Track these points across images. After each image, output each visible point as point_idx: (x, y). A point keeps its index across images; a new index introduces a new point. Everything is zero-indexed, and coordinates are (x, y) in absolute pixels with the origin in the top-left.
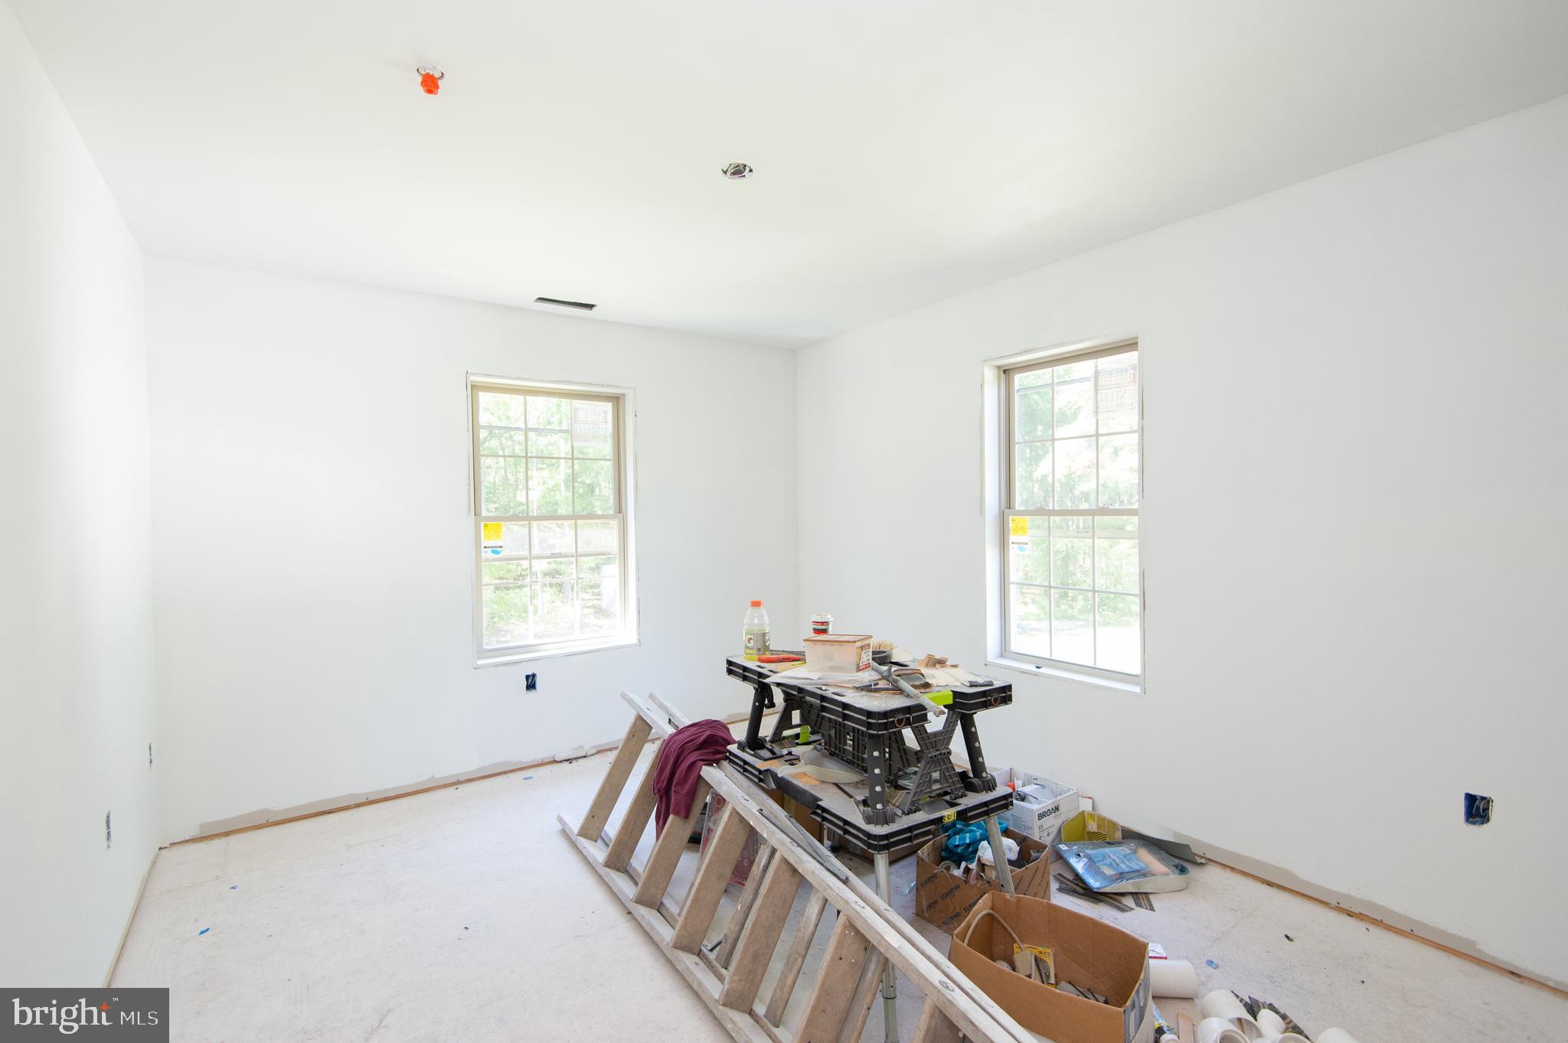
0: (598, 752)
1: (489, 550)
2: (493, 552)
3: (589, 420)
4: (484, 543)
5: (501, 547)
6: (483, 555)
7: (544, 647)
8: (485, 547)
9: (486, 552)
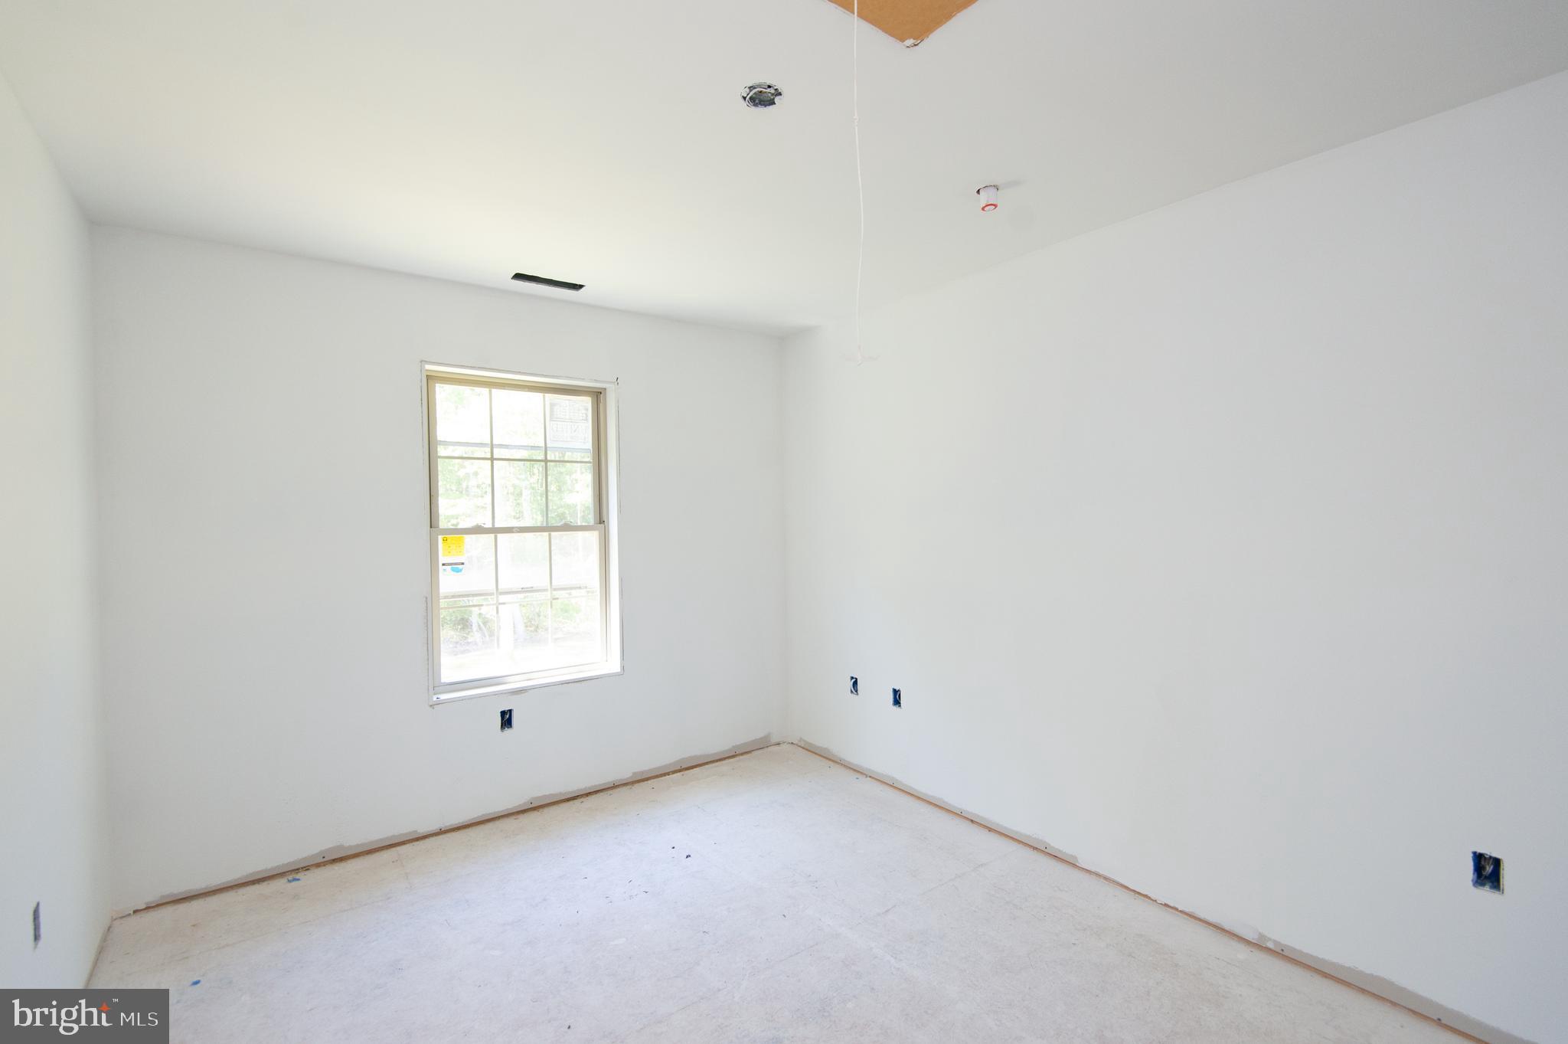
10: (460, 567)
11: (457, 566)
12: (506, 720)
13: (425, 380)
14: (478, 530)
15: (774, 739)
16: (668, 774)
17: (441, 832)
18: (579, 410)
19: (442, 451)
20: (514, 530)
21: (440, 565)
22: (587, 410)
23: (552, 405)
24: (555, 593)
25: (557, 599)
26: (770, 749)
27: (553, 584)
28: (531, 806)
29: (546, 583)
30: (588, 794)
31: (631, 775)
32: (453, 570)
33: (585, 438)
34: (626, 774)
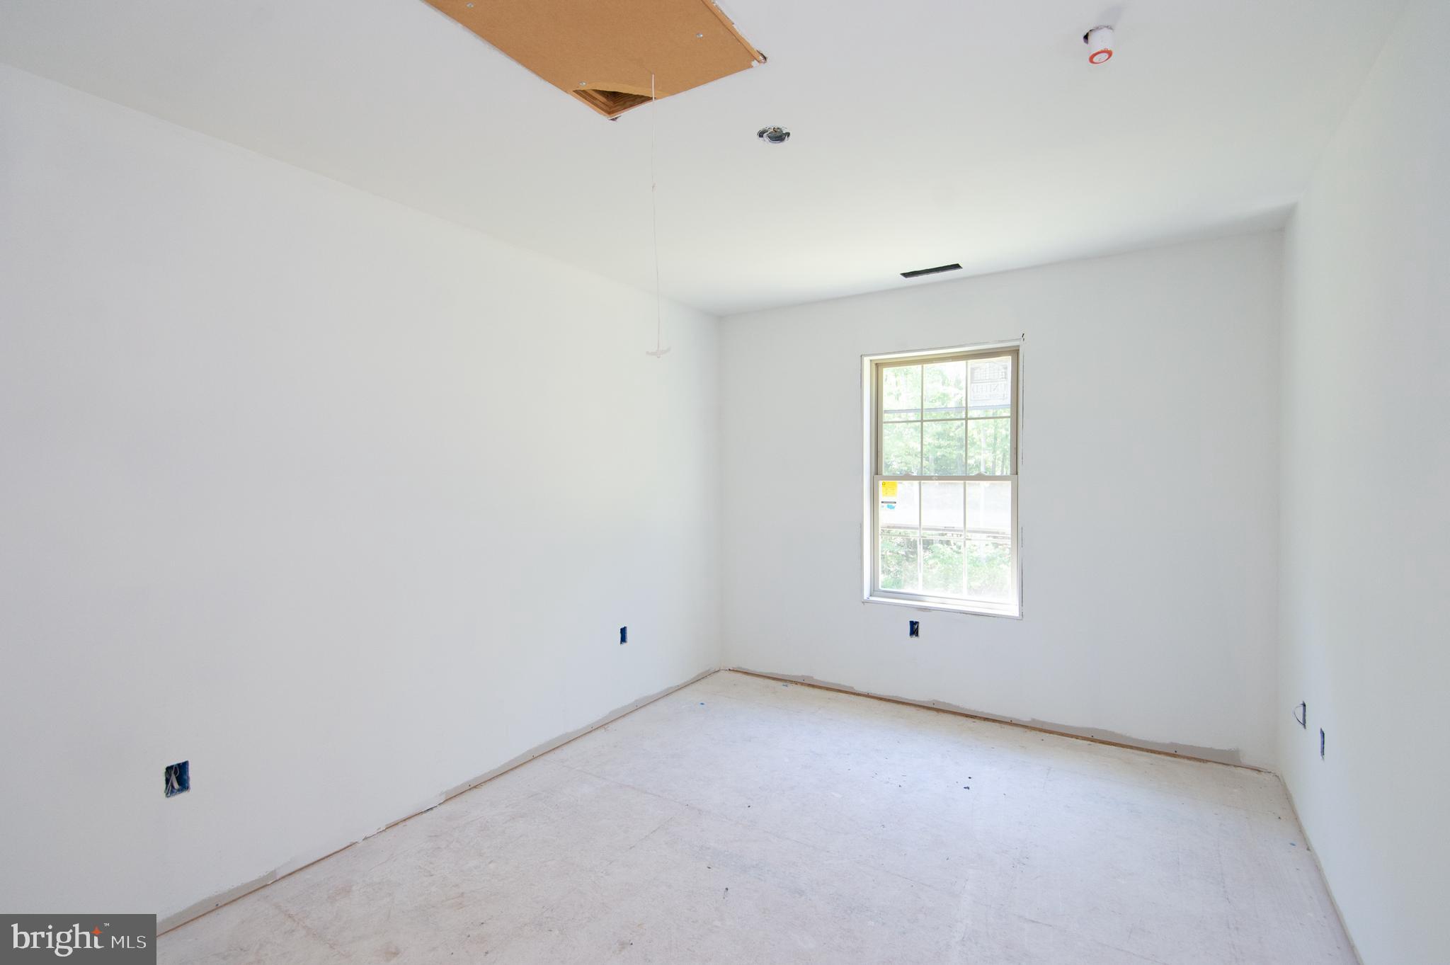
10: (894, 505)
11: (891, 504)
12: (914, 629)
13: (874, 366)
14: (907, 477)
15: (1246, 760)
16: (1077, 737)
17: (868, 696)
18: (999, 370)
19: (886, 417)
20: (933, 478)
21: (880, 502)
22: (1006, 368)
23: (973, 369)
24: (969, 534)
25: (970, 539)
26: (1239, 770)
27: (967, 526)
28: (932, 706)
29: (960, 525)
30: (986, 719)
31: (1030, 720)
32: (888, 506)
33: (1004, 395)
34: (1025, 717)
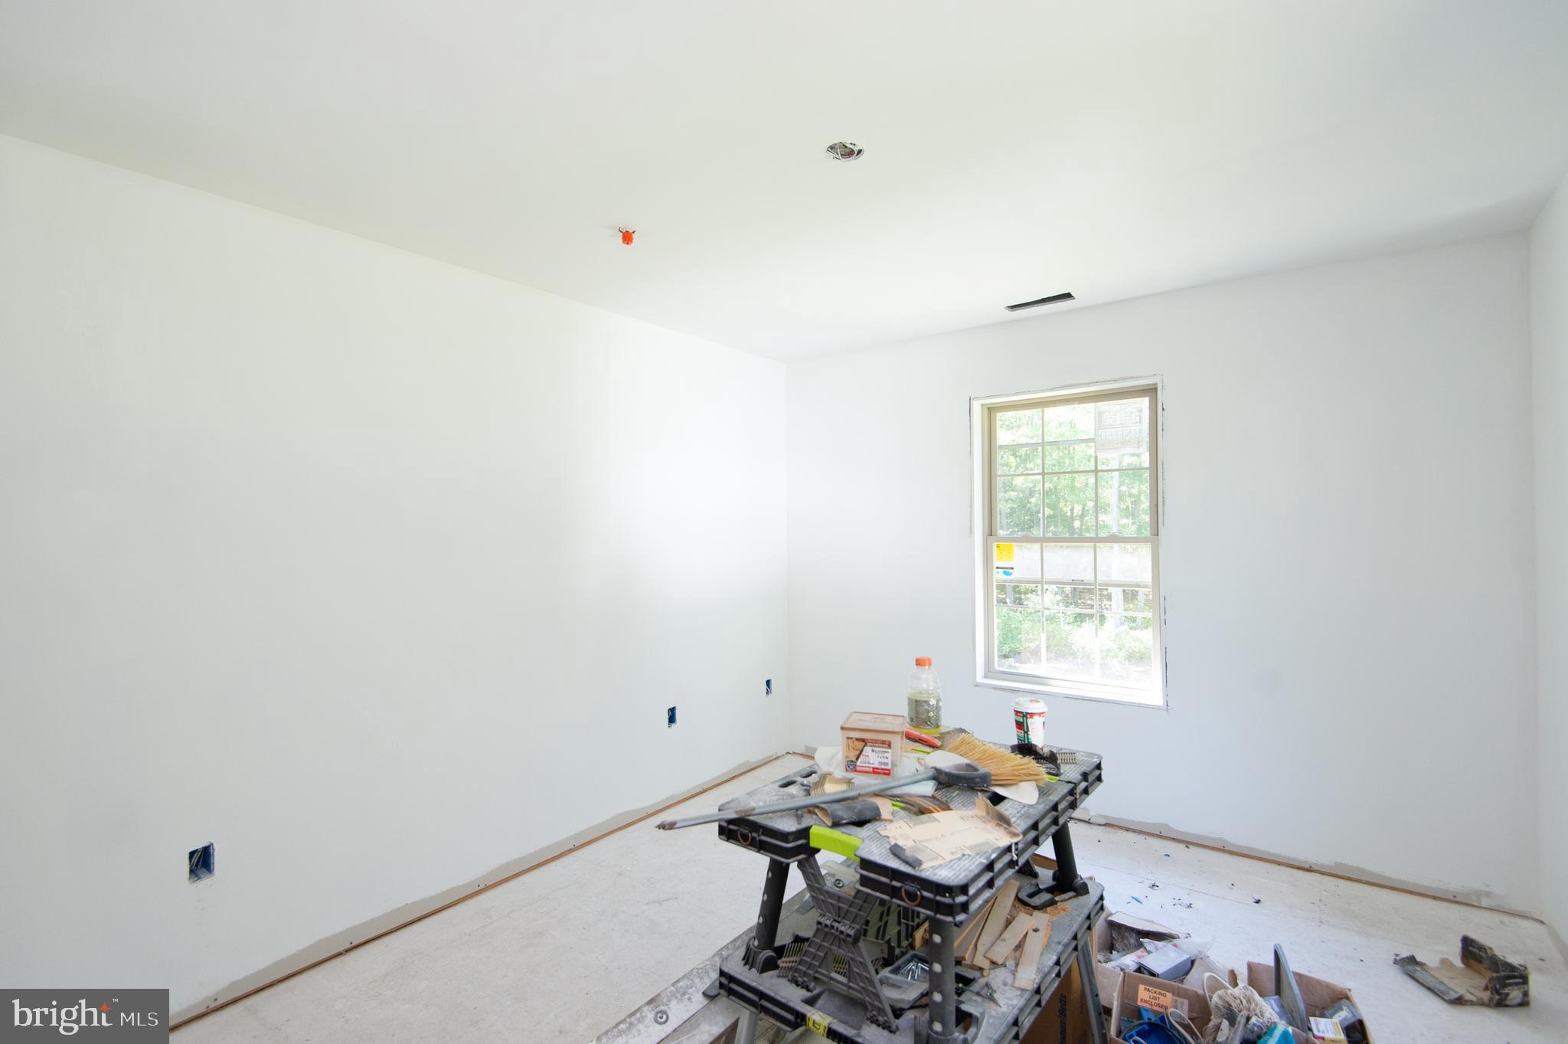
0: (1106, 825)
1: (1001, 571)
2: (1005, 573)
3: (1118, 423)
4: (997, 563)
5: (1012, 568)
6: (995, 575)
7: (1051, 682)
8: (997, 568)
9: (998, 573)
